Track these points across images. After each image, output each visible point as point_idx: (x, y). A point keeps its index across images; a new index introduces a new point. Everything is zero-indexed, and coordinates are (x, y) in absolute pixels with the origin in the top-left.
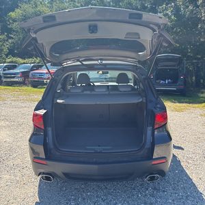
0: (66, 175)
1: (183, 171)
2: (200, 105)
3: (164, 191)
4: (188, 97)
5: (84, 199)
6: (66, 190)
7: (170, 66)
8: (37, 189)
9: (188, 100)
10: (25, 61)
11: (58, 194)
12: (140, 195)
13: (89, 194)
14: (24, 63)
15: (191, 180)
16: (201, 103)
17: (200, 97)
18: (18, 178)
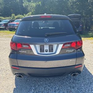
0: (30, 74)
1: (86, 70)
2: (90, 38)
3: (79, 80)
4: (83, 35)
5: (39, 86)
6: (29, 81)
7: (75, 20)
8: (14, 81)
9: (83, 36)
10: (5, 18)
11: (25, 83)
12: (67, 83)
13: (41, 83)
14: (5, 19)
15: (91, 74)
16: (90, 37)
17: (89, 35)
18: (4, 76)
